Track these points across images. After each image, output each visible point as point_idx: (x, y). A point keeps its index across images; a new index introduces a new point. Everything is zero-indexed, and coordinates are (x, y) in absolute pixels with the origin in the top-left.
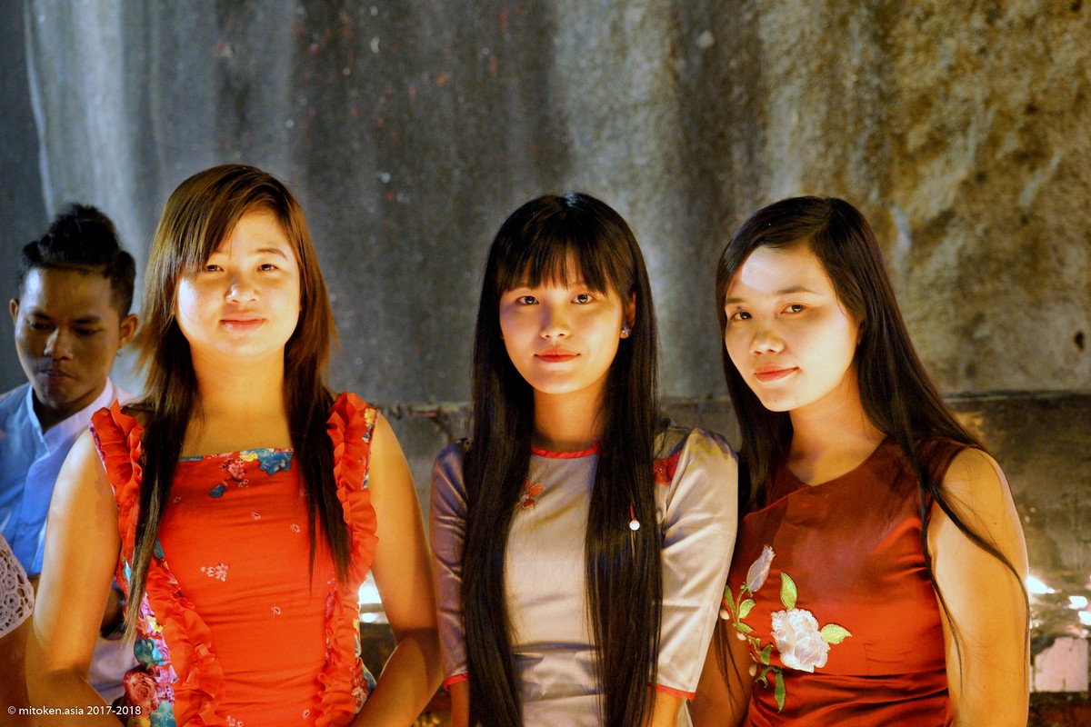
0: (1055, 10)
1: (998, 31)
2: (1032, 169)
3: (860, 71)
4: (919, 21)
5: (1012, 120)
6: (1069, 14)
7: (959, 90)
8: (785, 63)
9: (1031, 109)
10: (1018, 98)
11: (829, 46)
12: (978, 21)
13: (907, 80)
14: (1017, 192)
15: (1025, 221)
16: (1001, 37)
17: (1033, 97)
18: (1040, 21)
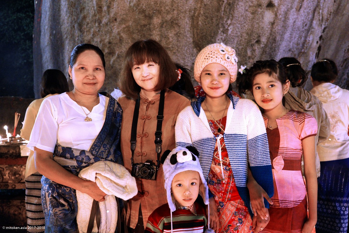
0: (111, 21)
1: (101, 26)
2: (113, 56)
3: (78, 37)
4: (87, 25)
5: (106, 46)
6: (115, 22)
7: (95, 40)
8: (66, 36)
9: (110, 43)
10: (107, 40)
11: (72, 32)
12: (97, 25)
13: (86, 38)
14: (110, 61)
15: (112, 67)
16: (102, 28)
17: (110, 40)
18: (109, 23)
